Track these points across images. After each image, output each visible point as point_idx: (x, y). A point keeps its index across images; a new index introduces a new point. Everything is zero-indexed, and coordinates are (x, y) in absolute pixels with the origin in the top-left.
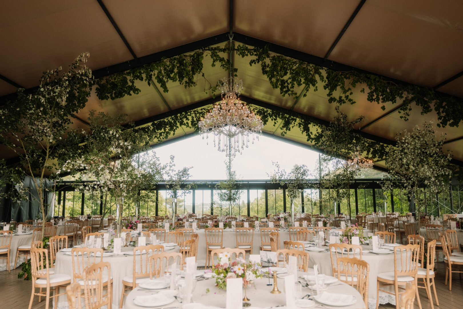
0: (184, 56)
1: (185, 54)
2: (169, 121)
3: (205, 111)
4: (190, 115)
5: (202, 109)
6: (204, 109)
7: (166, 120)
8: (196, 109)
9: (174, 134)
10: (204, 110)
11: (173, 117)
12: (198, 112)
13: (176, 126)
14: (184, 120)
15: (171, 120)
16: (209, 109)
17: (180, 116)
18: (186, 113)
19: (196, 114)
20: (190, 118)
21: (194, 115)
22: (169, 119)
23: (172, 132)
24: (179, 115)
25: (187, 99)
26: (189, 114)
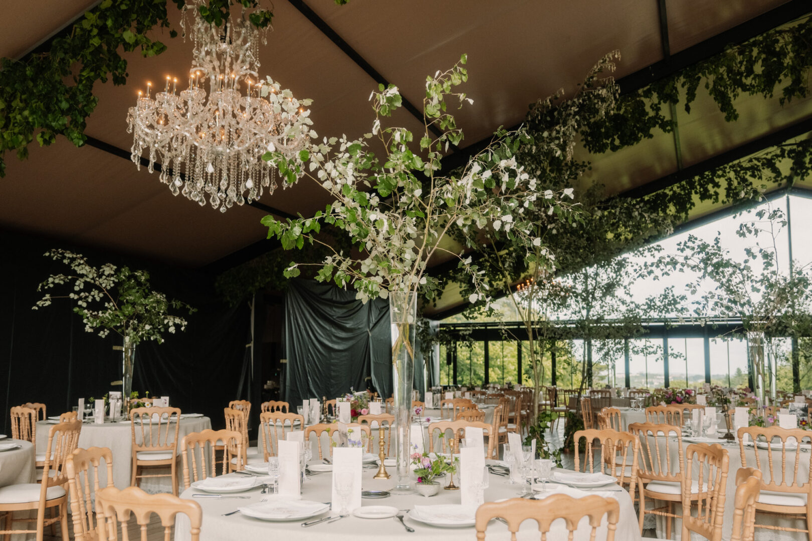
0: (777, 32)
1: (778, 29)
2: (675, 192)
3: (759, 164)
4: (723, 176)
5: (751, 161)
6: (758, 159)
7: (667, 191)
8: (736, 162)
9: (686, 217)
10: (755, 162)
11: (684, 183)
12: (741, 167)
13: (690, 202)
14: (710, 187)
15: (678, 191)
16: (769, 157)
17: (699, 180)
18: (714, 173)
19: (735, 171)
20: (723, 183)
21: (732, 175)
22: (675, 188)
23: (683, 215)
24: (697, 178)
25: (713, 142)
26: (720, 173)
